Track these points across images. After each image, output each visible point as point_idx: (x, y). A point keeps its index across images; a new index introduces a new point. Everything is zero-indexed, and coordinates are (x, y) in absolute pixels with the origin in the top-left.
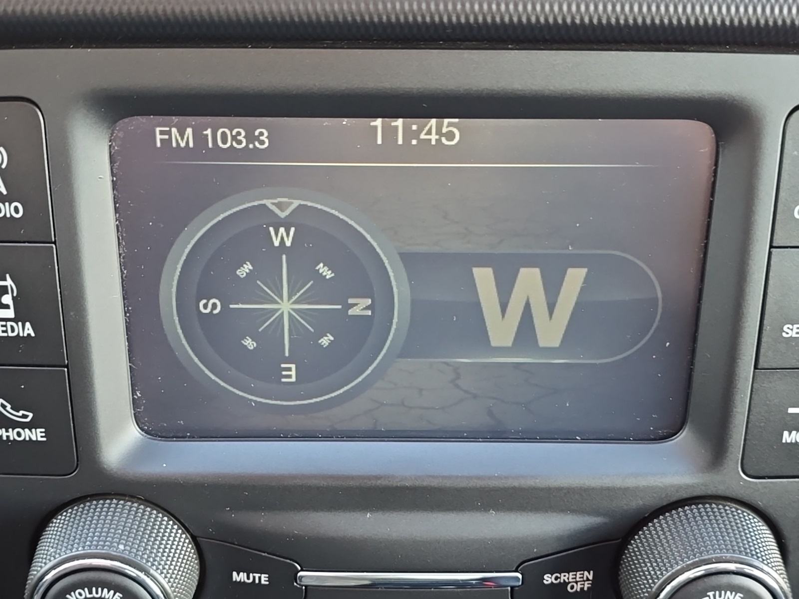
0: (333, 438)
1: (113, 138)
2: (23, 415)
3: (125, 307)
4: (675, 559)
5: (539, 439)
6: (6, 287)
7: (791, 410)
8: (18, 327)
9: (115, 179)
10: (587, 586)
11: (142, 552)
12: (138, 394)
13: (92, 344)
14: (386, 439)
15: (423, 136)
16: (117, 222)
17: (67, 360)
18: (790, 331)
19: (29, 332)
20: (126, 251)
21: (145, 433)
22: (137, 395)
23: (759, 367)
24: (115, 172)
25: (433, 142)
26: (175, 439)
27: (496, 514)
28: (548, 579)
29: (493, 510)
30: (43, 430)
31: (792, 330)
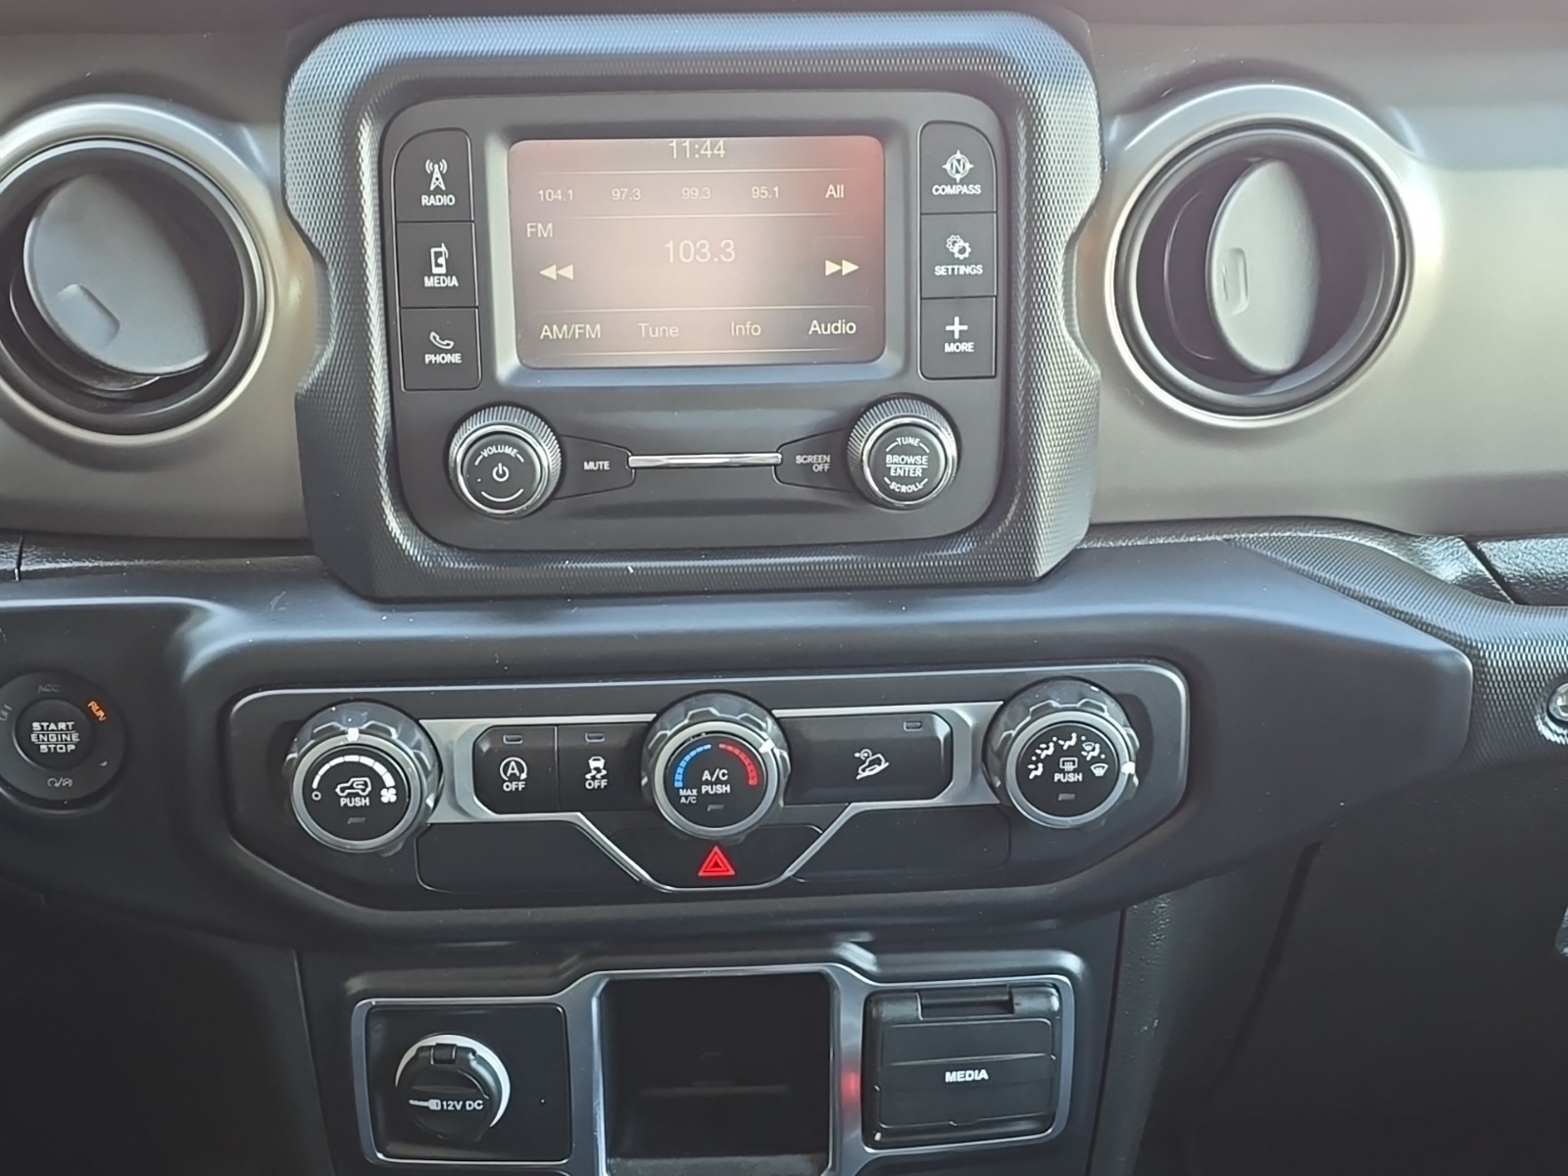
1: (510, 156)
2: (447, 343)
6: (441, 251)
8: (448, 280)
10: (826, 467)
15: (702, 152)
17: (479, 302)
19: (454, 283)
23: (923, 298)
25: (709, 156)
28: (800, 459)
30: (460, 355)
31: (940, 270)
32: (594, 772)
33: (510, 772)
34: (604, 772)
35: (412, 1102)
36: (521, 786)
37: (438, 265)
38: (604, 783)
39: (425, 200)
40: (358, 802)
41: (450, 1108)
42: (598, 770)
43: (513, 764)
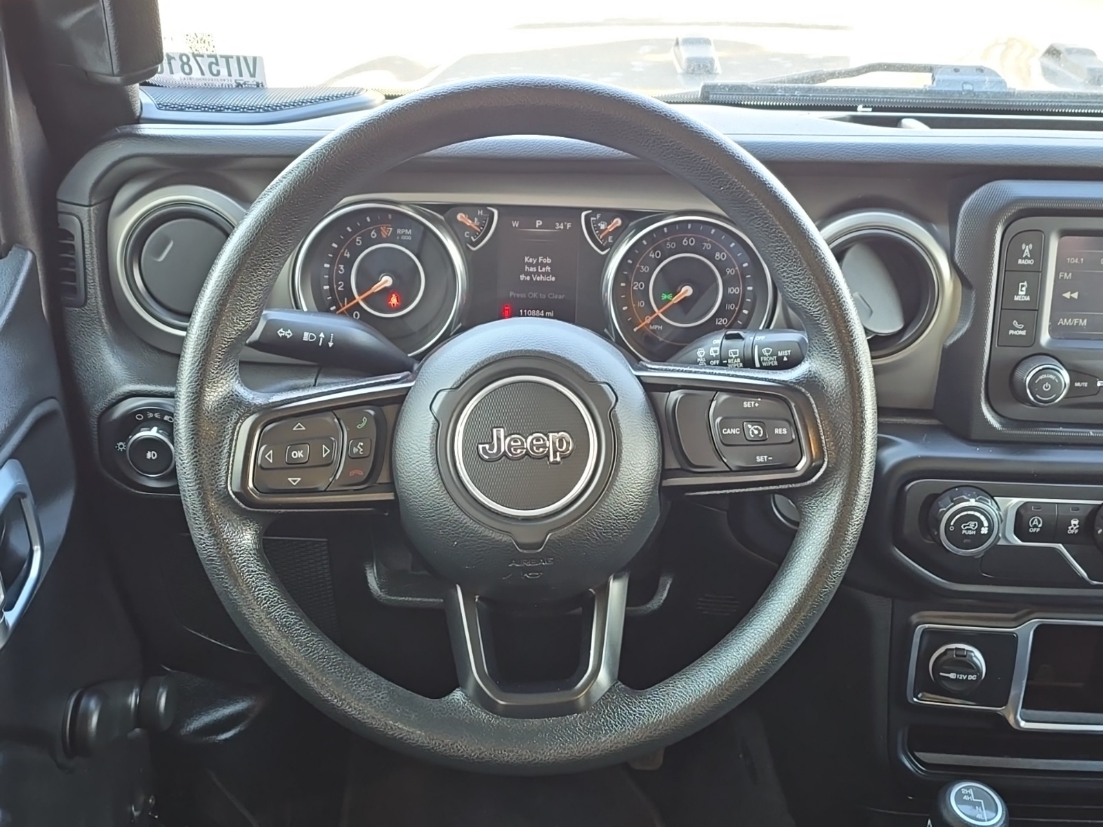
8: (1025, 298)
32: (1073, 526)
33: (1034, 523)
34: (1078, 526)
35: (941, 674)
36: (1038, 530)
37: (1022, 291)
38: (1076, 531)
39: (1020, 262)
40: (970, 533)
41: (961, 678)
42: (1075, 525)
43: (1036, 520)
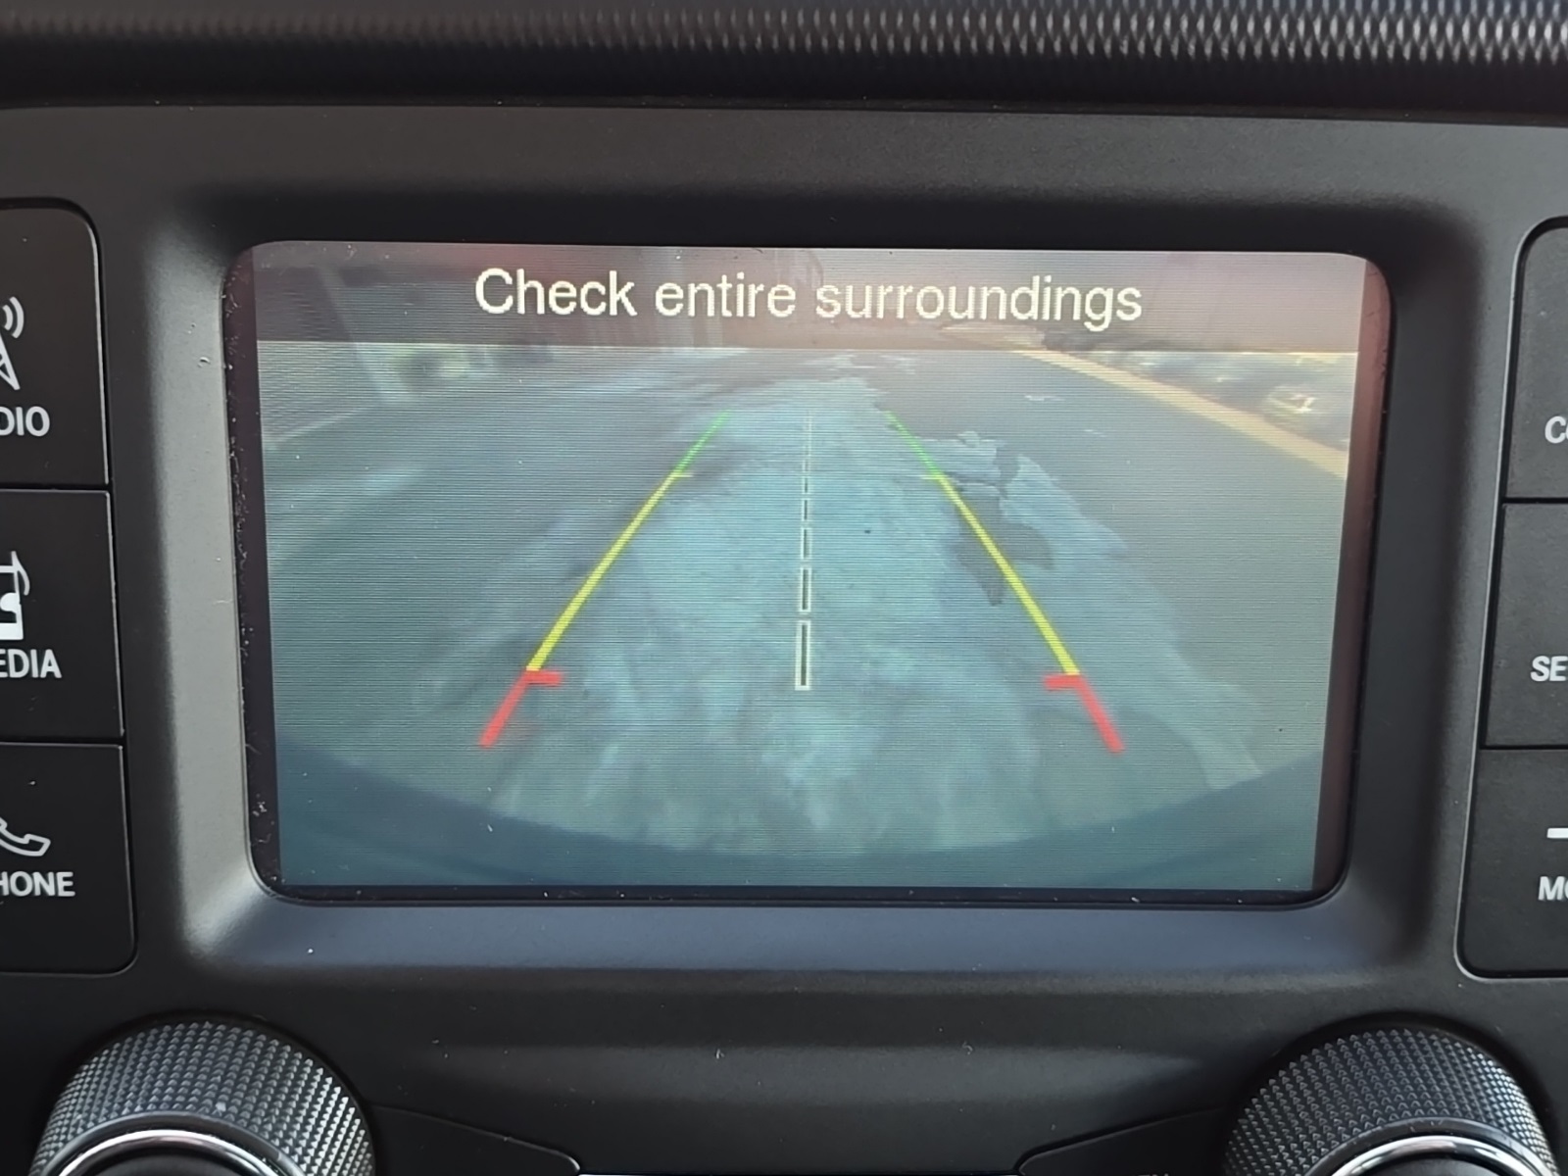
0: (648, 899)
1: (230, 285)
2: (31, 841)
3: (241, 628)
4: (1335, 1130)
5: (1058, 902)
6: (10, 576)
7: (1555, 833)
8: (30, 660)
9: (231, 367)
11: (262, 1118)
12: (261, 807)
13: (175, 694)
14: (754, 902)
16: (233, 455)
17: (124, 727)
18: (1547, 669)
19: (50, 669)
20: (247, 512)
21: (273, 888)
22: (259, 810)
23: (1488, 744)
24: (231, 353)
26: (331, 902)
27: (974, 1050)
29: (968, 1044)
30: (69, 874)
31: (1549, 666)
